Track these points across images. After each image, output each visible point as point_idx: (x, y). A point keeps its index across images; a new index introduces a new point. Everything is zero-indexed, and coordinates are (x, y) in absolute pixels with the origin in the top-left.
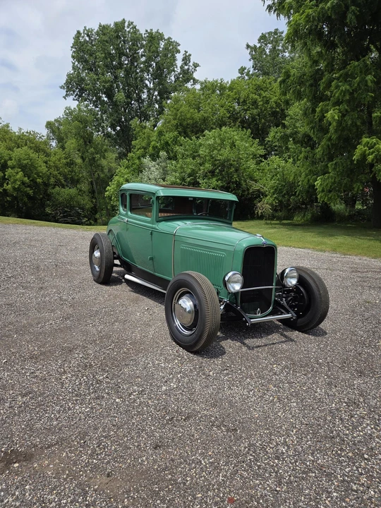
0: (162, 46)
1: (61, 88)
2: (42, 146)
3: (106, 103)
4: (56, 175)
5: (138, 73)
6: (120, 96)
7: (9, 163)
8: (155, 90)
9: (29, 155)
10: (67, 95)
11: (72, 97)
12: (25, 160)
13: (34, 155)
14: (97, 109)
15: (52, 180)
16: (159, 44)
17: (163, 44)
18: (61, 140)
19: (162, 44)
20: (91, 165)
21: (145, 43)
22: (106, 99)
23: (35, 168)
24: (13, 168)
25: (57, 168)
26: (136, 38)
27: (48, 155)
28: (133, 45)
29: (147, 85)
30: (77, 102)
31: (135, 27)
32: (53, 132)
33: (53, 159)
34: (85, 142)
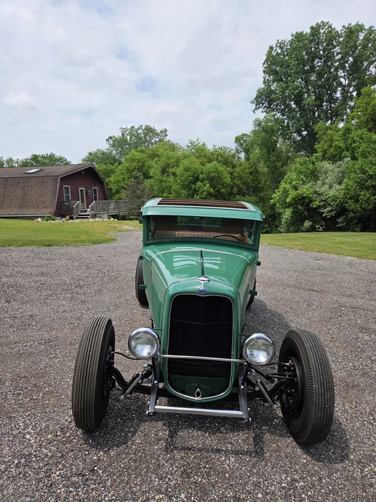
0: (361, 38)
1: (251, 102)
2: (230, 159)
3: (294, 110)
4: (239, 185)
5: (331, 73)
6: (309, 99)
7: (201, 176)
8: (349, 85)
9: (217, 168)
10: (256, 109)
11: (261, 110)
12: (213, 173)
13: (221, 168)
14: (285, 117)
15: (235, 189)
16: (357, 37)
17: (363, 35)
18: (247, 151)
19: (361, 36)
20: (273, 173)
21: (341, 39)
22: (294, 106)
23: (221, 179)
24: (202, 181)
25: (240, 178)
26: (332, 36)
27: (234, 167)
28: (328, 45)
29: (341, 83)
30: (265, 114)
31: (330, 27)
32: (241, 145)
33: (238, 169)
34: (269, 151)
